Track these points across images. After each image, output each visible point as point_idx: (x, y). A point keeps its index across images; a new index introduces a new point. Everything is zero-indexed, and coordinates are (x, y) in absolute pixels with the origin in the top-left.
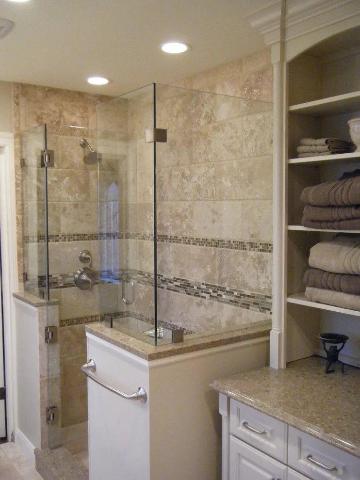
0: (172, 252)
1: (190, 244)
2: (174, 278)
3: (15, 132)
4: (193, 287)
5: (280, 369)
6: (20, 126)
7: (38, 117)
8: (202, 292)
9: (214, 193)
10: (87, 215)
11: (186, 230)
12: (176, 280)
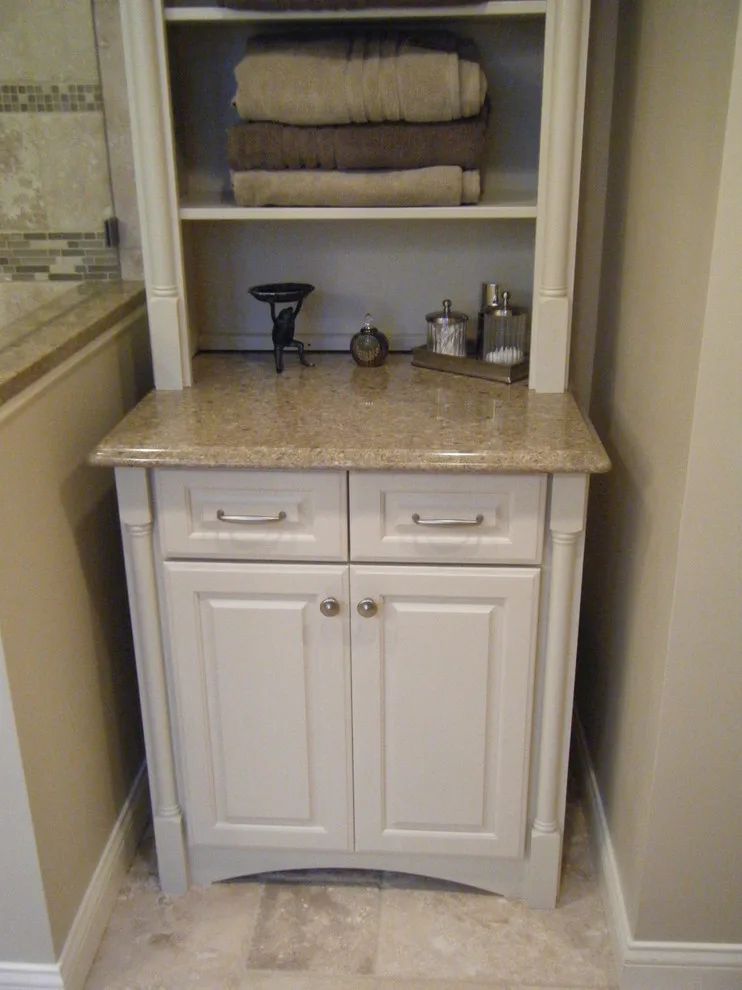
5: (185, 388)
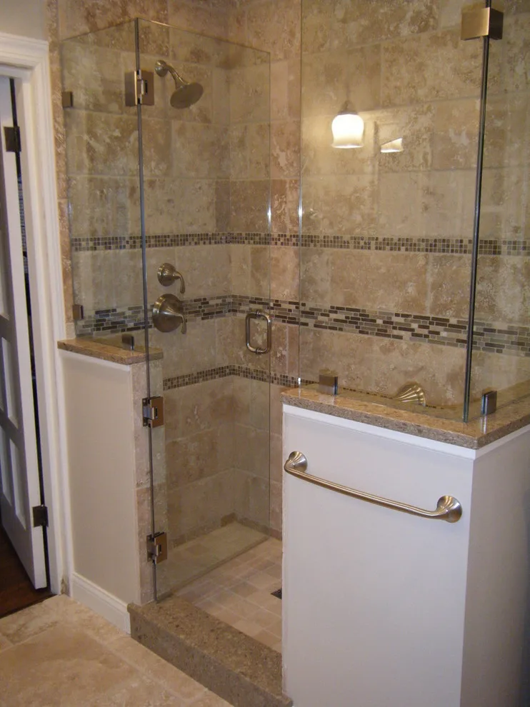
0: (327, 263)
1: (369, 248)
2: (332, 307)
3: (51, 40)
4: (375, 321)
6: (57, 26)
7: (89, 13)
8: (395, 328)
9: (429, 158)
10: (169, 201)
11: (360, 224)
12: (335, 310)
